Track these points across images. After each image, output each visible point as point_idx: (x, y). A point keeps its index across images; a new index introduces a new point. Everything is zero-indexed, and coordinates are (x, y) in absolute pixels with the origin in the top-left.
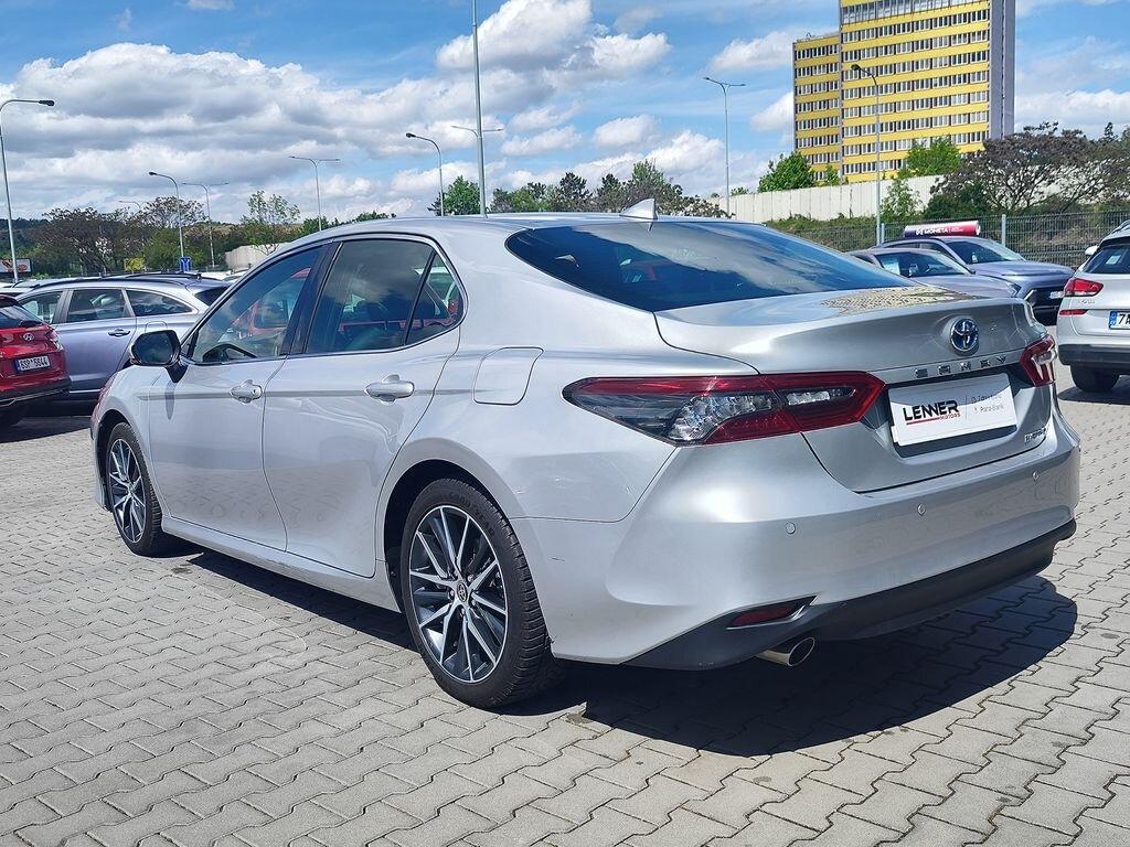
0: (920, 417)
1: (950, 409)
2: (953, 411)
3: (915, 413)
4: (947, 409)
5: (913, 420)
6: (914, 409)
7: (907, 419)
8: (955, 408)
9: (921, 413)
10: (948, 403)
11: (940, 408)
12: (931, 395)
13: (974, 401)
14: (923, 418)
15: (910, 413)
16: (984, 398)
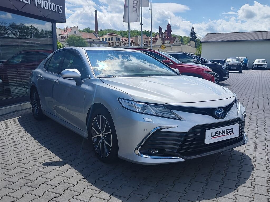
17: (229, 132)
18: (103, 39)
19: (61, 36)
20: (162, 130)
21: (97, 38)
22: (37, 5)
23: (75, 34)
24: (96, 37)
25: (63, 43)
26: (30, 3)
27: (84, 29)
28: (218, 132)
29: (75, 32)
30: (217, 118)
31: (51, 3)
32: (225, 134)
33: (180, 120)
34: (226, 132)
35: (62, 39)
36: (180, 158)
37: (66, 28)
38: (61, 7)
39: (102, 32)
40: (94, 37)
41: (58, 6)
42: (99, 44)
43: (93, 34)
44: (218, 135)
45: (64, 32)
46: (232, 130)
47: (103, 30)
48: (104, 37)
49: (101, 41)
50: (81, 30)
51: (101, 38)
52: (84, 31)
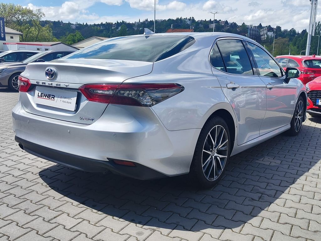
0: (42, 97)
1: (52, 97)
2: (53, 99)
3: (41, 95)
4: (51, 97)
5: (40, 97)
6: (41, 94)
7: (38, 96)
8: (54, 98)
9: (43, 96)
10: (52, 95)
11: (49, 96)
12: (48, 91)
13: (61, 97)
14: (43, 97)
15: (40, 95)
16: (65, 98)
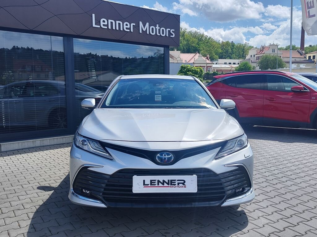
17: (176, 183)
18: (310, 57)
19: (256, 56)
20: (88, 169)
21: (302, 57)
22: (141, 32)
23: (273, 53)
24: (301, 55)
25: (255, 65)
26: (132, 31)
27: (287, 47)
28: (155, 180)
29: (273, 51)
30: (157, 163)
31: (159, 28)
32: (170, 186)
33: (111, 160)
34: (171, 183)
35: (257, 59)
36: (102, 203)
37: (263, 47)
38: (174, 30)
39: (310, 48)
40: (299, 55)
41: (169, 29)
42: (299, 64)
43: (298, 51)
44: (155, 185)
45: (260, 51)
46: (183, 182)
47: (312, 45)
48: (312, 55)
49: (307, 59)
50: (283, 48)
51: (308, 55)
52: (286, 49)
